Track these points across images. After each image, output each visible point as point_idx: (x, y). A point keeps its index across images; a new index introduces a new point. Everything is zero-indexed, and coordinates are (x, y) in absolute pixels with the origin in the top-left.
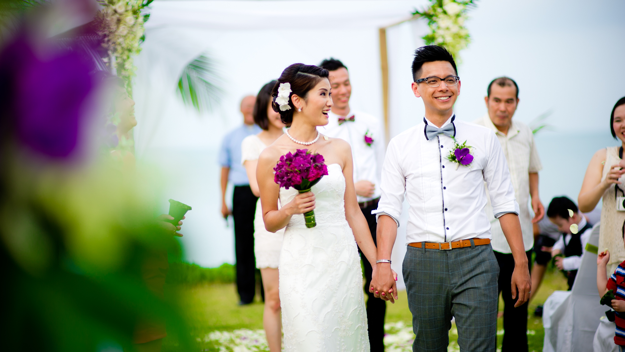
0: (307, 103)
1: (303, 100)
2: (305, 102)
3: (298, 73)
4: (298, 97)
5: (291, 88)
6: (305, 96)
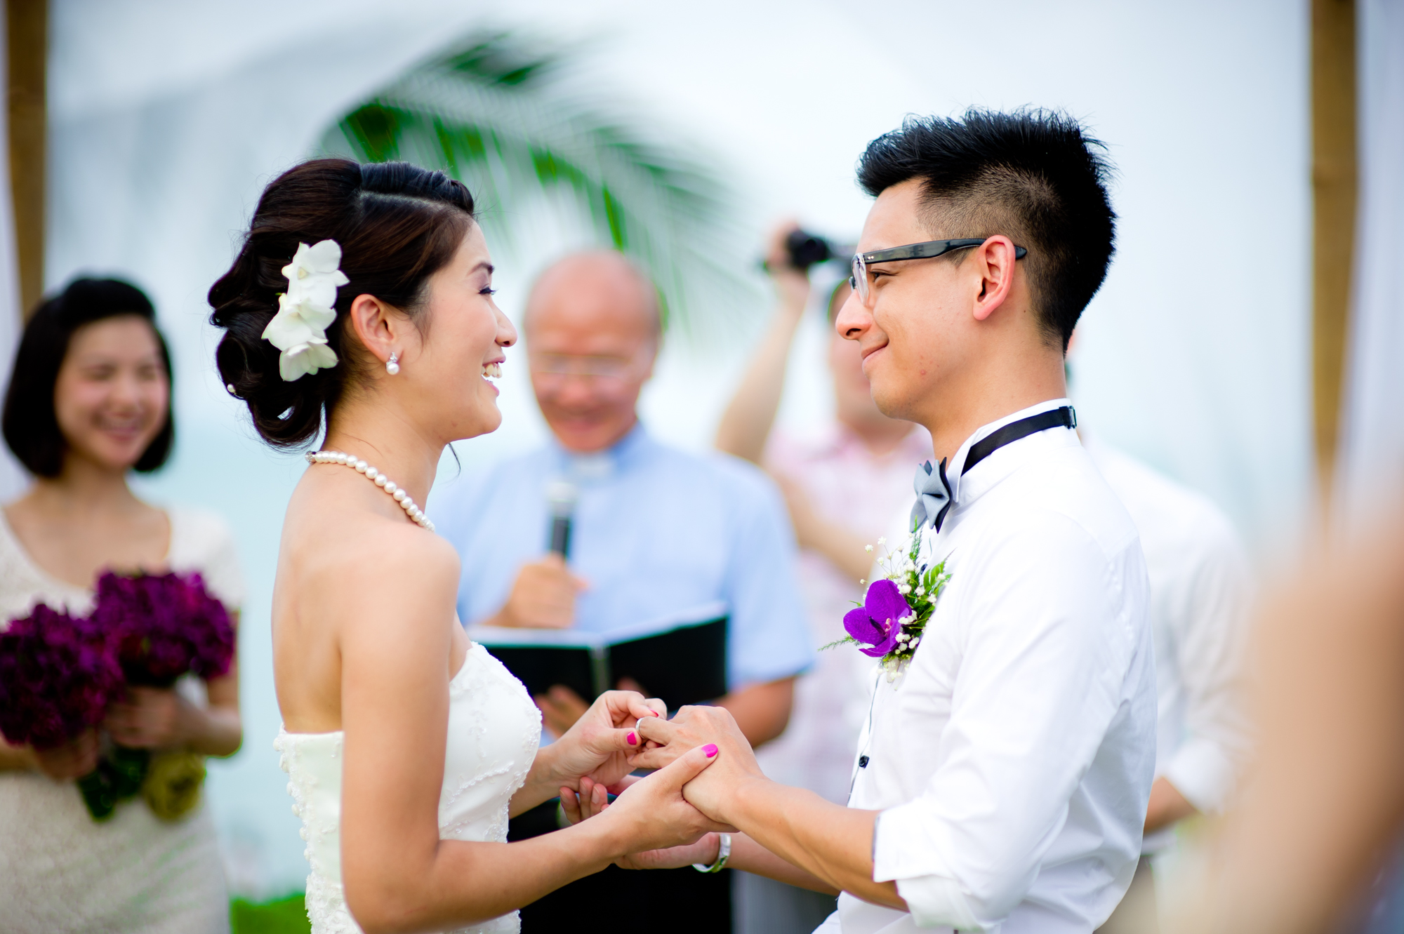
0: (424, 331)
1: (406, 320)
2: (417, 326)
3: (364, 195)
4: (382, 307)
5: (343, 267)
6: (415, 299)
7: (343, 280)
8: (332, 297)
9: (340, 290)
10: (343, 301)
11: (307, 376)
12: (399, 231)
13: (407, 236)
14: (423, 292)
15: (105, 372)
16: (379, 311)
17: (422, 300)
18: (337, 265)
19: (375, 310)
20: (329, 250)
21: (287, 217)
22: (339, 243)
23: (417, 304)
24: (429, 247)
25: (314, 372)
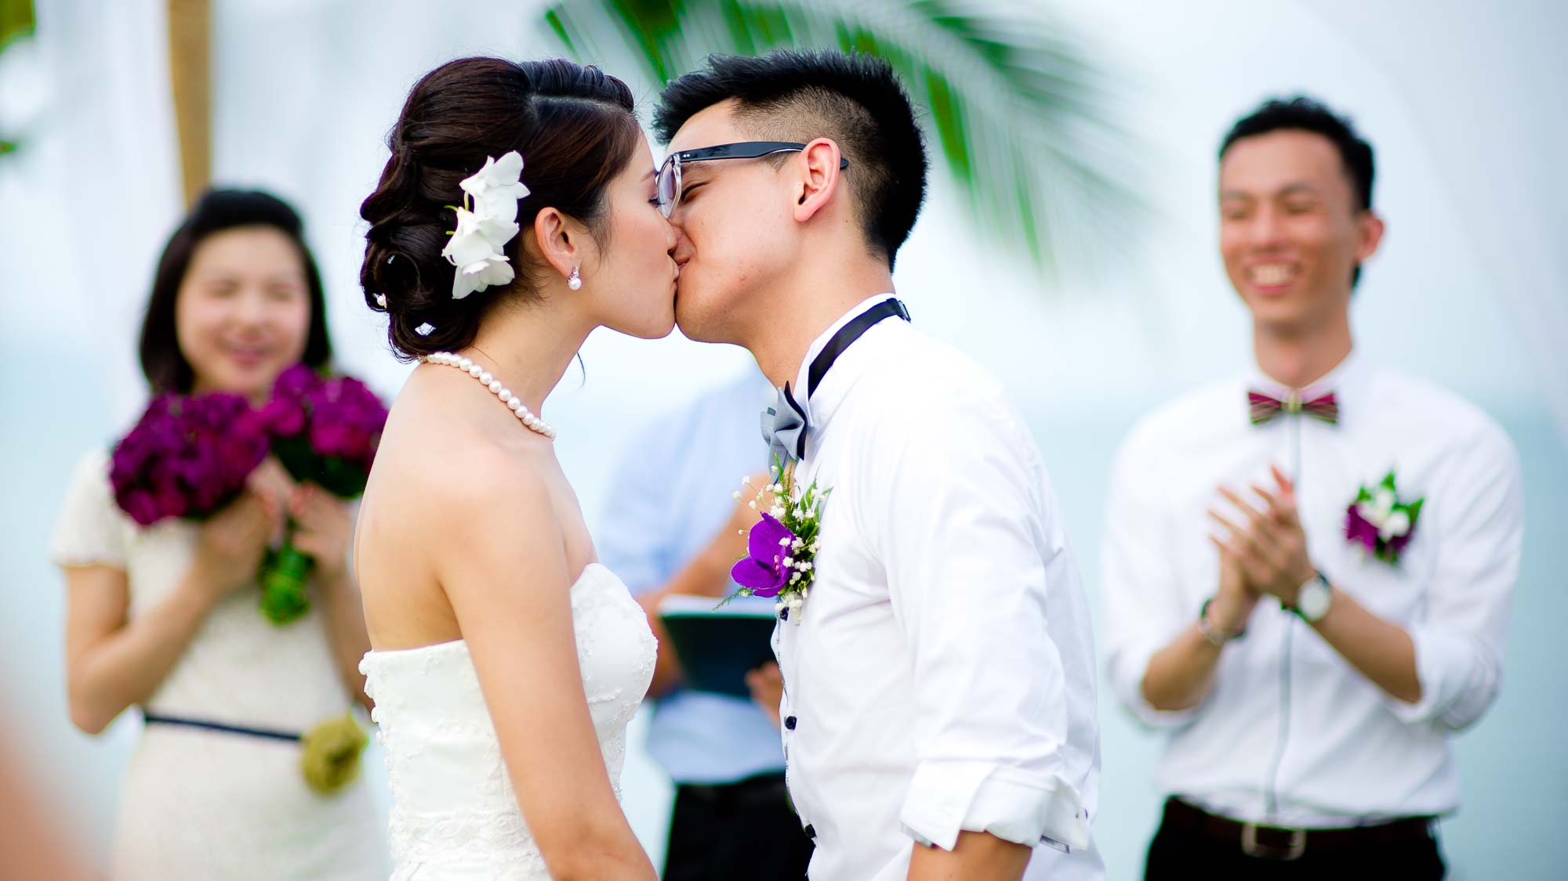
0: (602, 242)
1: (586, 233)
2: (595, 238)
3: (535, 99)
4: (563, 219)
5: (524, 178)
6: (595, 210)
7: (524, 191)
8: (513, 211)
9: (521, 202)
10: (526, 213)
11: (475, 293)
12: (579, 138)
13: (588, 143)
14: (601, 203)
15: (228, 288)
16: (559, 223)
17: (602, 211)
18: (518, 177)
19: (556, 222)
20: (513, 161)
21: (460, 126)
22: (521, 153)
23: (598, 215)
24: (610, 156)
25: (482, 289)
